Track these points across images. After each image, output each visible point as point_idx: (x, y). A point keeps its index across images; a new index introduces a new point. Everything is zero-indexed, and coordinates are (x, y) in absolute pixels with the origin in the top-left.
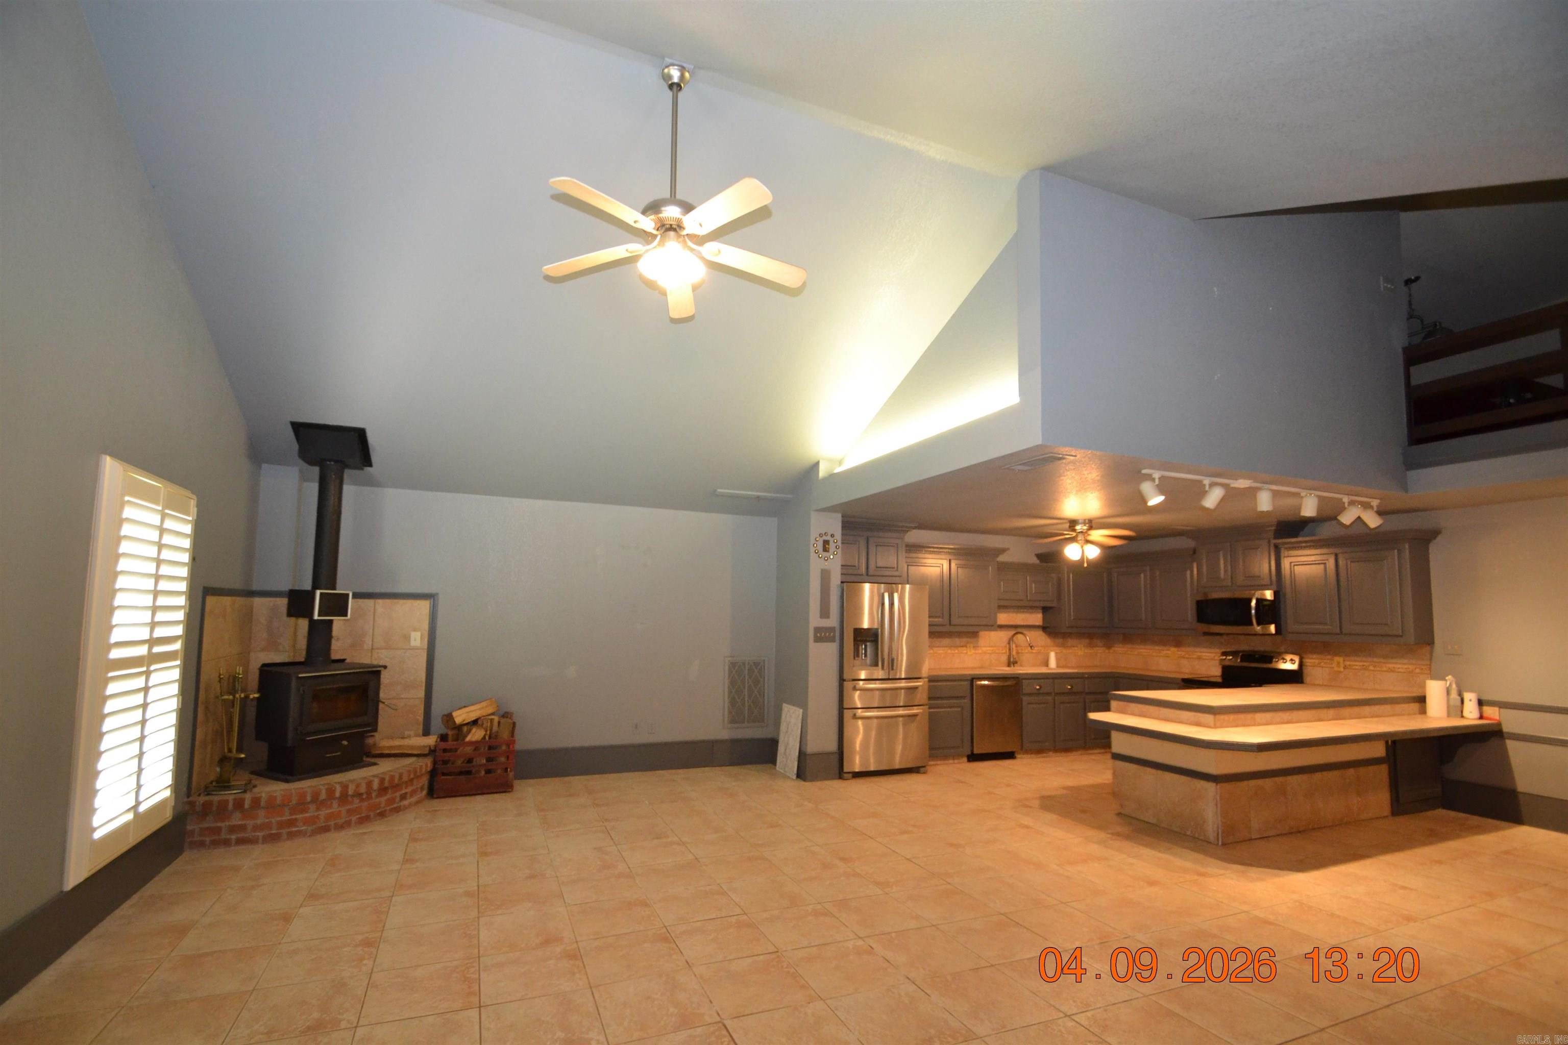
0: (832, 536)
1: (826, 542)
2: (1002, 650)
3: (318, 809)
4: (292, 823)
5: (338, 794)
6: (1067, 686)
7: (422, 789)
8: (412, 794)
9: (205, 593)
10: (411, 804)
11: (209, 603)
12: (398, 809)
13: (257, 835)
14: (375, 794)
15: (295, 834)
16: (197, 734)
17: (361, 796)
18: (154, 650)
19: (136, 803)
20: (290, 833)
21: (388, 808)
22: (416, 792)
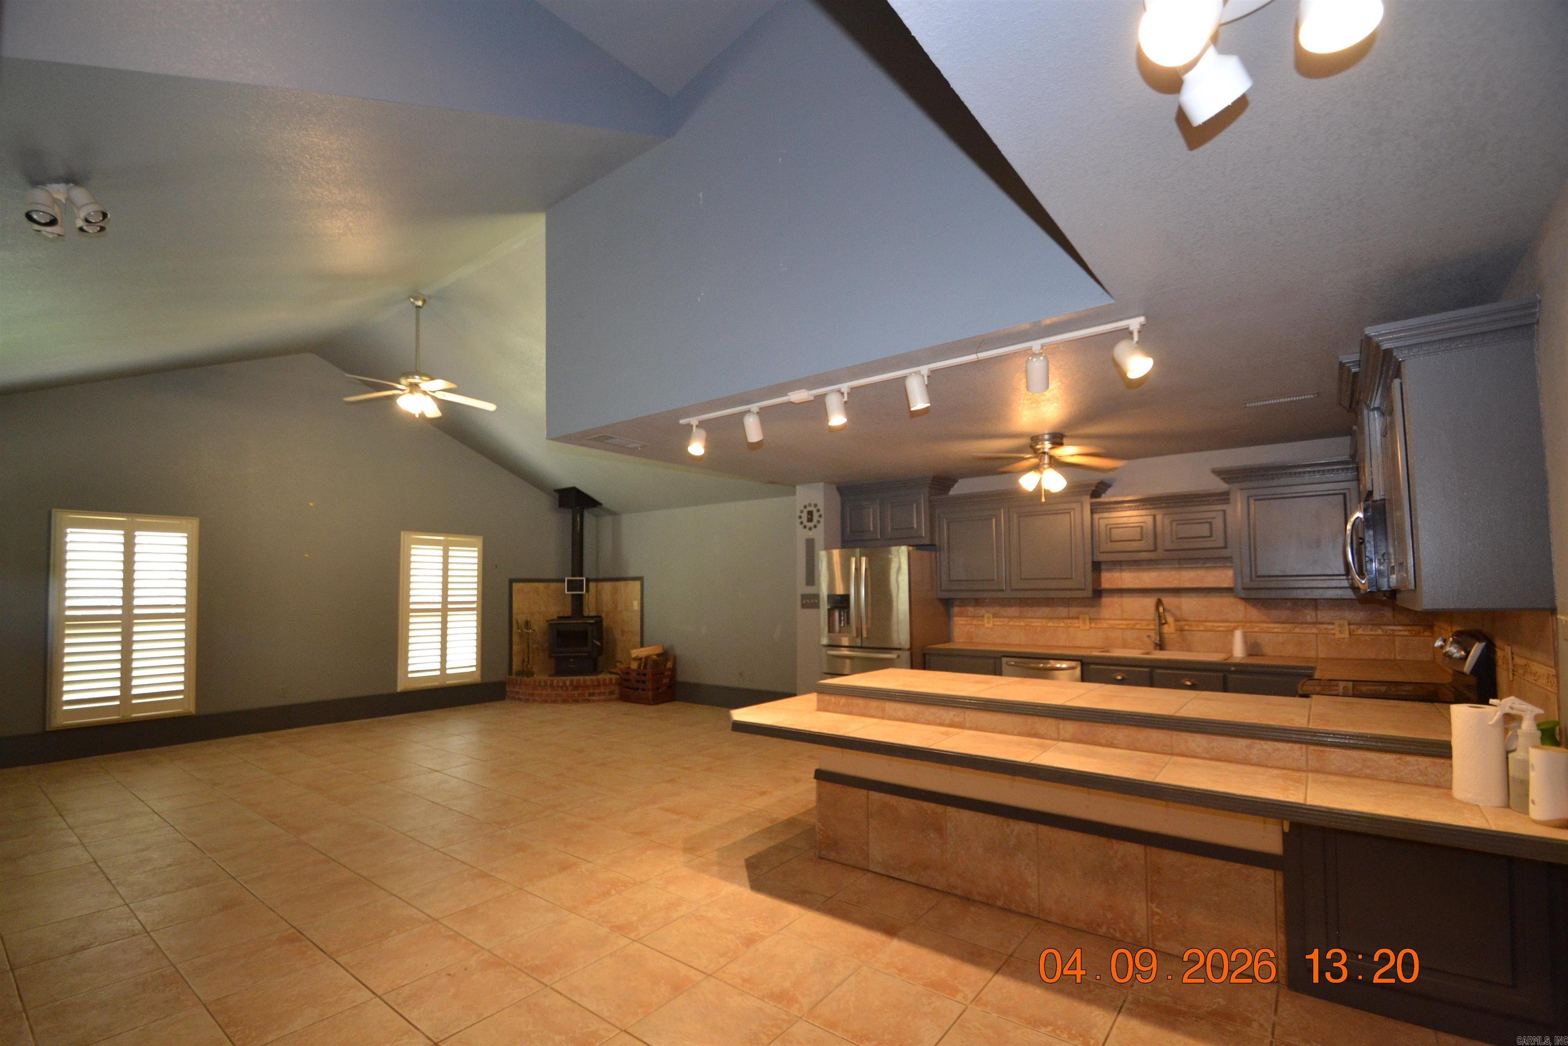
0: (816, 506)
1: (810, 513)
2: (1148, 625)
3: (542, 690)
4: (533, 694)
5: (549, 684)
6: (1183, 681)
7: (611, 693)
8: (600, 694)
9: (512, 581)
10: (599, 701)
11: (516, 586)
12: (589, 701)
13: (523, 697)
14: (570, 688)
15: (535, 701)
16: (514, 647)
17: (562, 687)
18: (450, 606)
19: (443, 668)
20: (533, 700)
21: (581, 698)
22: (604, 693)
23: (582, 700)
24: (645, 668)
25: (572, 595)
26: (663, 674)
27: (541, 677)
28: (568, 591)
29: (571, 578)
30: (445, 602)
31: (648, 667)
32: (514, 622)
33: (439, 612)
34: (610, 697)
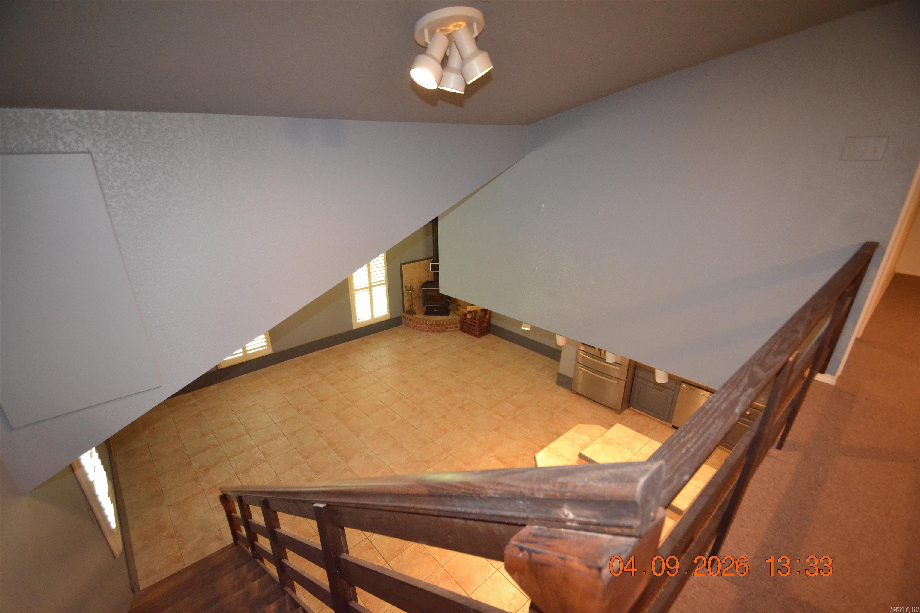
3: (421, 325)
4: (416, 326)
5: (424, 319)
7: (456, 327)
8: (450, 328)
9: (401, 264)
10: (450, 331)
11: (403, 267)
12: (445, 331)
13: (412, 326)
14: (435, 325)
15: (417, 329)
16: (405, 298)
17: (431, 325)
18: (372, 284)
19: (372, 316)
20: (416, 329)
21: (441, 330)
22: (453, 328)
23: (442, 331)
24: (475, 319)
25: (434, 272)
26: (484, 322)
27: (420, 316)
28: (432, 270)
29: (432, 263)
30: (370, 283)
31: (476, 318)
32: (404, 287)
33: (368, 288)
34: (456, 329)
